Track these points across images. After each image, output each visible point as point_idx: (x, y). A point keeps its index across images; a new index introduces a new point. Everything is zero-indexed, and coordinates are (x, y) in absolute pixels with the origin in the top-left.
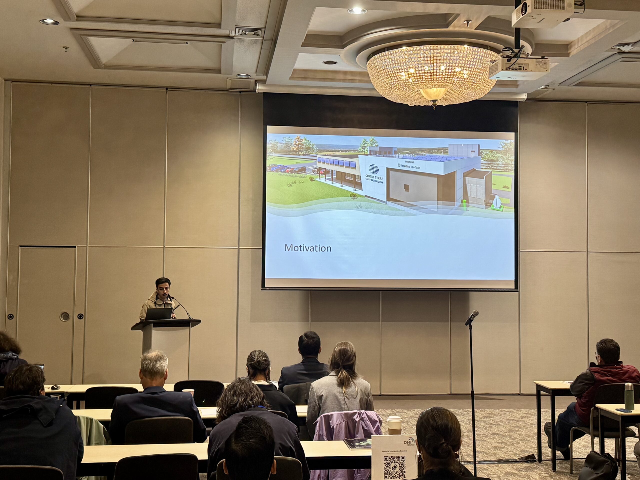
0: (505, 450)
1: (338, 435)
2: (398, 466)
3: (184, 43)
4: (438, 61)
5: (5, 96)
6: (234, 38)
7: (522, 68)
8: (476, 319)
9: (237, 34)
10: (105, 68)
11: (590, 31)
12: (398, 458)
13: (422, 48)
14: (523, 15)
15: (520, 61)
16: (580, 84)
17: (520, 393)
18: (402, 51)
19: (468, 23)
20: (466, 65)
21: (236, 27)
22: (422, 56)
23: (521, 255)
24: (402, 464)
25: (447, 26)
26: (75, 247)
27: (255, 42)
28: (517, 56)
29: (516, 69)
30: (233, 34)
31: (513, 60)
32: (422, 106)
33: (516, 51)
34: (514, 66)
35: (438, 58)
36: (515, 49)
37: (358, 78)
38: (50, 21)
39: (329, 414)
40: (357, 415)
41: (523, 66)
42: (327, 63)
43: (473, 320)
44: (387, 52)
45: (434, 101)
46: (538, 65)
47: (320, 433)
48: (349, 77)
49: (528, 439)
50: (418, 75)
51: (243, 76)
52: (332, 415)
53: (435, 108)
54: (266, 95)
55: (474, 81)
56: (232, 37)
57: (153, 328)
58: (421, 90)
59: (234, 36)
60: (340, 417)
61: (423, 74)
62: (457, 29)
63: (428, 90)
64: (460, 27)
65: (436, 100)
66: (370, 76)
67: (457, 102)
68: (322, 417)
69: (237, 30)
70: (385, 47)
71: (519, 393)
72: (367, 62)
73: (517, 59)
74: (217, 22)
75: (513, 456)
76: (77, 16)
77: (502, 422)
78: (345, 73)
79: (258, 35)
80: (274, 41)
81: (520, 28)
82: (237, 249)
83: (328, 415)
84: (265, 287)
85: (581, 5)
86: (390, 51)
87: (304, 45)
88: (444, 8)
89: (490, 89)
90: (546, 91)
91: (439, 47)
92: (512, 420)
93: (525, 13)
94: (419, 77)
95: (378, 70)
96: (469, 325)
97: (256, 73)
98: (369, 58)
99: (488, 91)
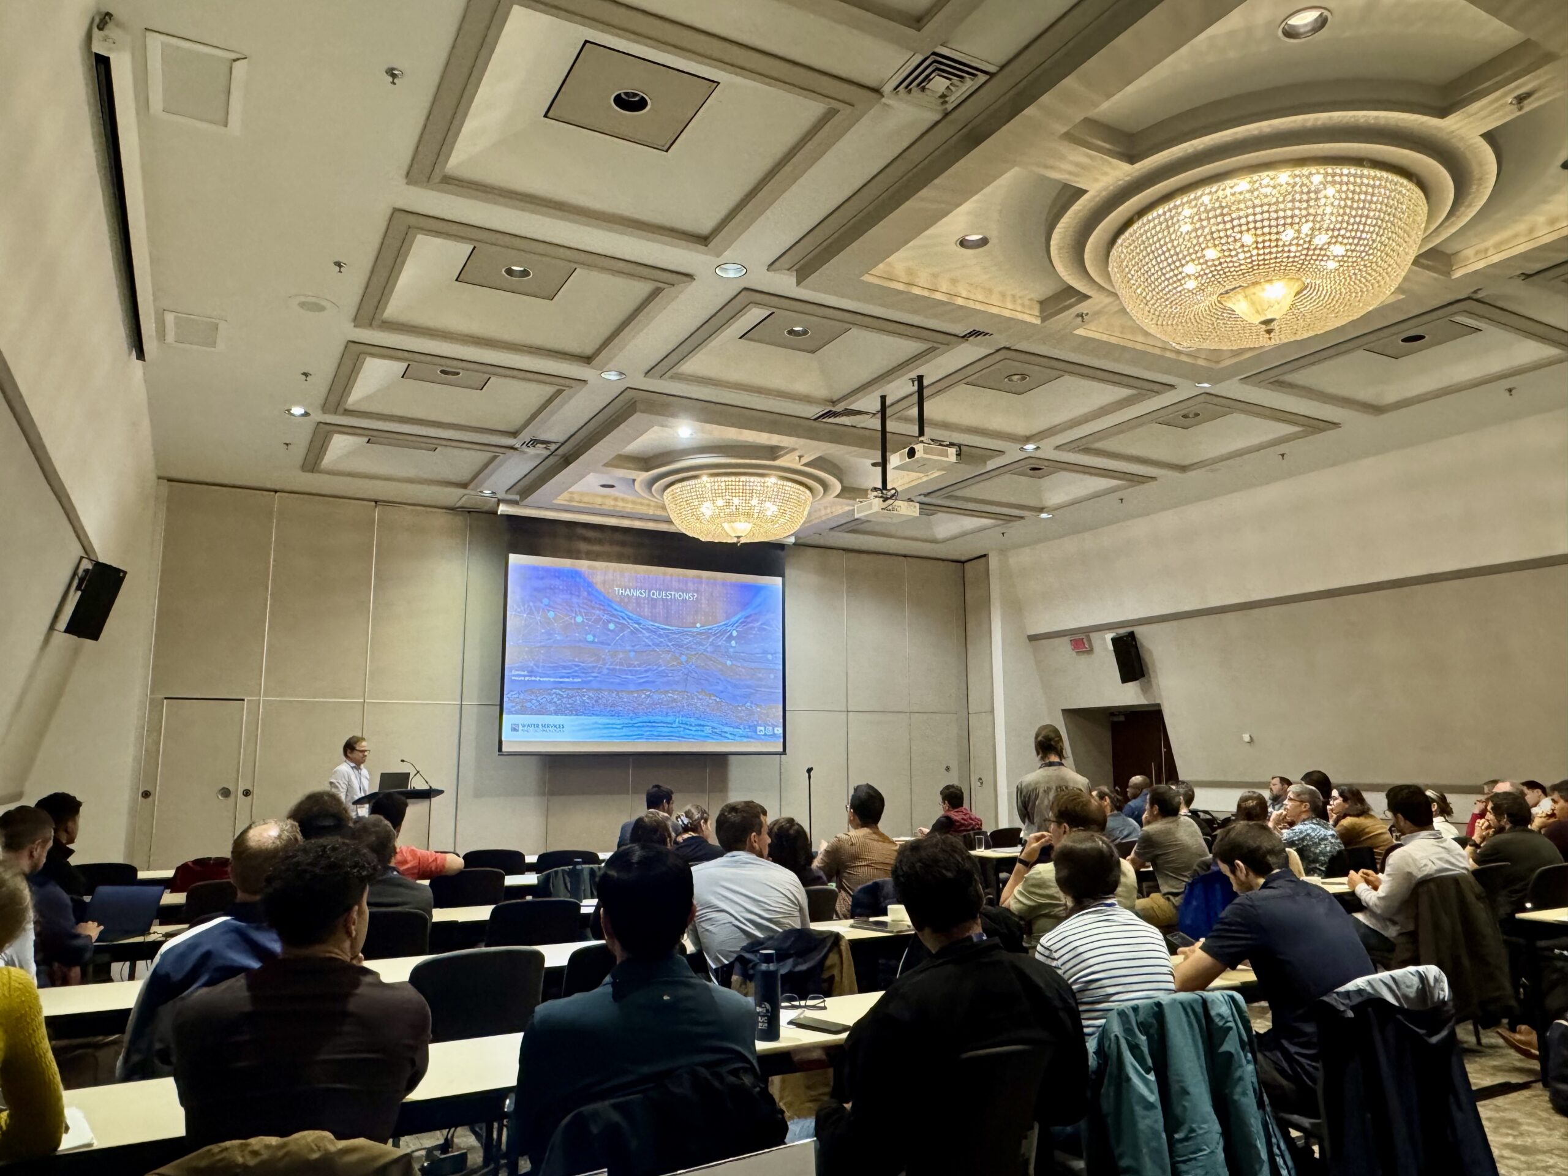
9: (524, 446)
10: (318, 473)
14: (909, 458)
19: (799, 458)
21: (531, 438)
25: (774, 459)
26: (239, 700)
27: (537, 456)
30: (519, 446)
31: (890, 502)
38: (298, 411)
42: (603, 486)
45: (738, 537)
46: (910, 508)
48: (620, 504)
51: (487, 492)
53: (738, 545)
56: (516, 449)
58: (726, 526)
59: (518, 448)
62: (784, 463)
63: (735, 525)
64: (788, 461)
65: (741, 537)
69: (529, 441)
70: (697, 474)
72: (666, 489)
74: (512, 430)
76: (346, 410)
79: (547, 449)
82: (459, 706)
84: (502, 752)
87: (606, 465)
88: (781, 440)
93: (913, 456)
97: (507, 492)
98: (669, 485)
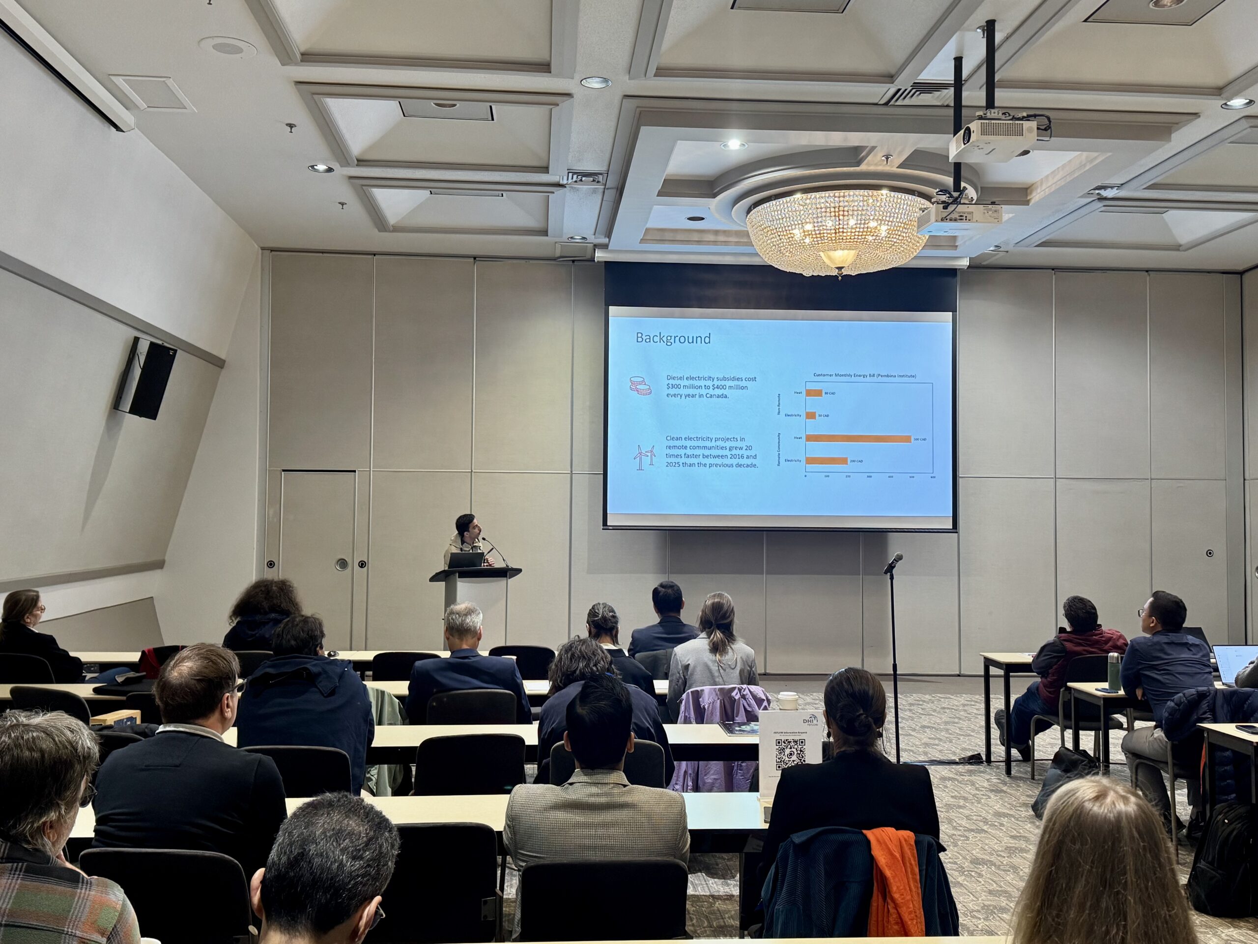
0: (939, 748)
1: (711, 717)
2: (796, 753)
3: (498, 196)
4: (846, 213)
5: (263, 269)
6: (566, 187)
7: (964, 218)
8: (899, 565)
9: (570, 181)
10: (393, 231)
11: (1058, 168)
12: (796, 742)
13: (823, 195)
14: (965, 144)
15: (961, 208)
16: (1043, 244)
17: (960, 673)
18: (796, 199)
19: (887, 159)
20: (884, 218)
21: (569, 171)
22: (823, 205)
23: (961, 482)
24: (801, 751)
25: (858, 164)
26: (353, 471)
27: (595, 191)
28: (956, 201)
29: (956, 220)
30: (565, 182)
31: (951, 208)
32: (823, 275)
33: (956, 194)
34: (953, 216)
35: (846, 209)
36: (954, 192)
37: (733, 239)
38: (321, 167)
39: (699, 689)
40: (736, 690)
41: (965, 215)
42: (691, 219)
43: (894, 567)
44: (774, 202)
45: (840, 268)
46: (987, 214)
47: (686, 714)
48: (721, 238)
49: (972, 734)
50: (817, 232)
51: (578, 238)
52: (702, 691)
53: (840, 278)
54: (609, 265)
55: (895, 240)
56: (563, 186)
57: (458, 579)
58: (822, 254)
59: (566, 184)
60: (714, 693)
61: (825, 231)
62: (872, 168)
63: (832, 253)
64: (876, 165)
65: (843, 268)
66: (751, 235)
67: (872, 272)
68: (688, 693)
69: (570, 175)
70: (771, 194)
71: (958, 673)
72: (747, 216)
73: (956, 205)
74: (545, 165)
75: (951, 755)
76: (358, 160)
77: (935, 711)
78: (716, 232)
79: (598, 182)
80: (620, 191)
81: (960, 163)
82: (569, 475)
83: (697, 691)
84: (607, 526)
85: (1045, 130)
86: (779, 200)
87: (660, 194)
88: (854, 139)
89: (918, 251)
90: (995, 255)
91: (846, 194)
92: (948, 708)
93: (968, 141)
94: (819, 236)
95: (763, 227)
96: (889, 574)
97: (595, 235)
98: (749, 211)
99: (915, 254)
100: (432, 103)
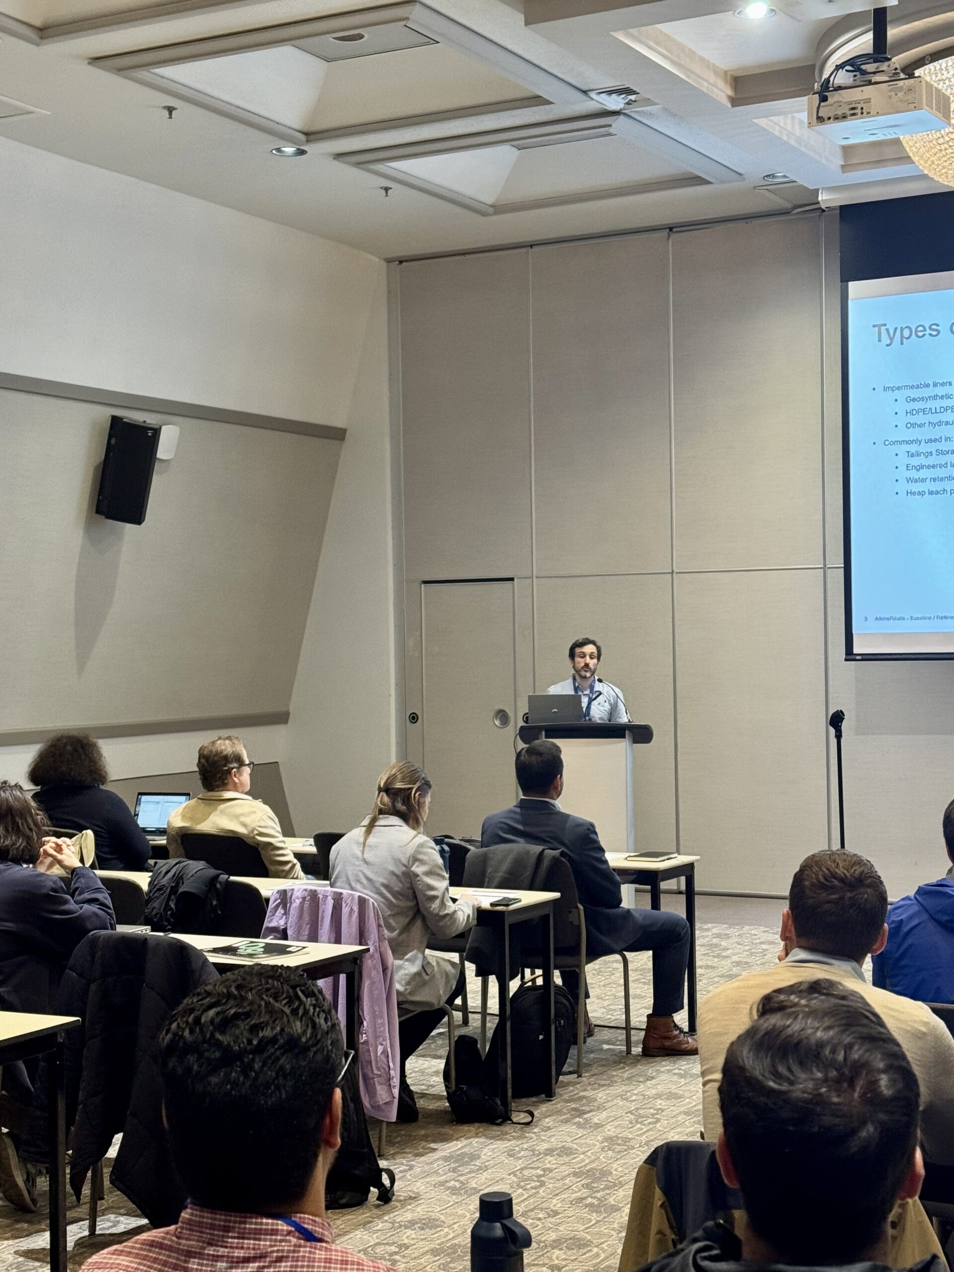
5: (389, 291)
6: (624, 113)
7: (859, 111)
10: (496, 213)
26: (512, 579)
30: (615, 107)
38: (290, 150)
41: (859, 106)
46: (897, 96)
51: (779, 177)
56: (616, 113)
59: (621, 109)
76: (306, 134)
82: (822, 570)
84: (852, 654)
87: (737, 102)
100: (329, 38)
